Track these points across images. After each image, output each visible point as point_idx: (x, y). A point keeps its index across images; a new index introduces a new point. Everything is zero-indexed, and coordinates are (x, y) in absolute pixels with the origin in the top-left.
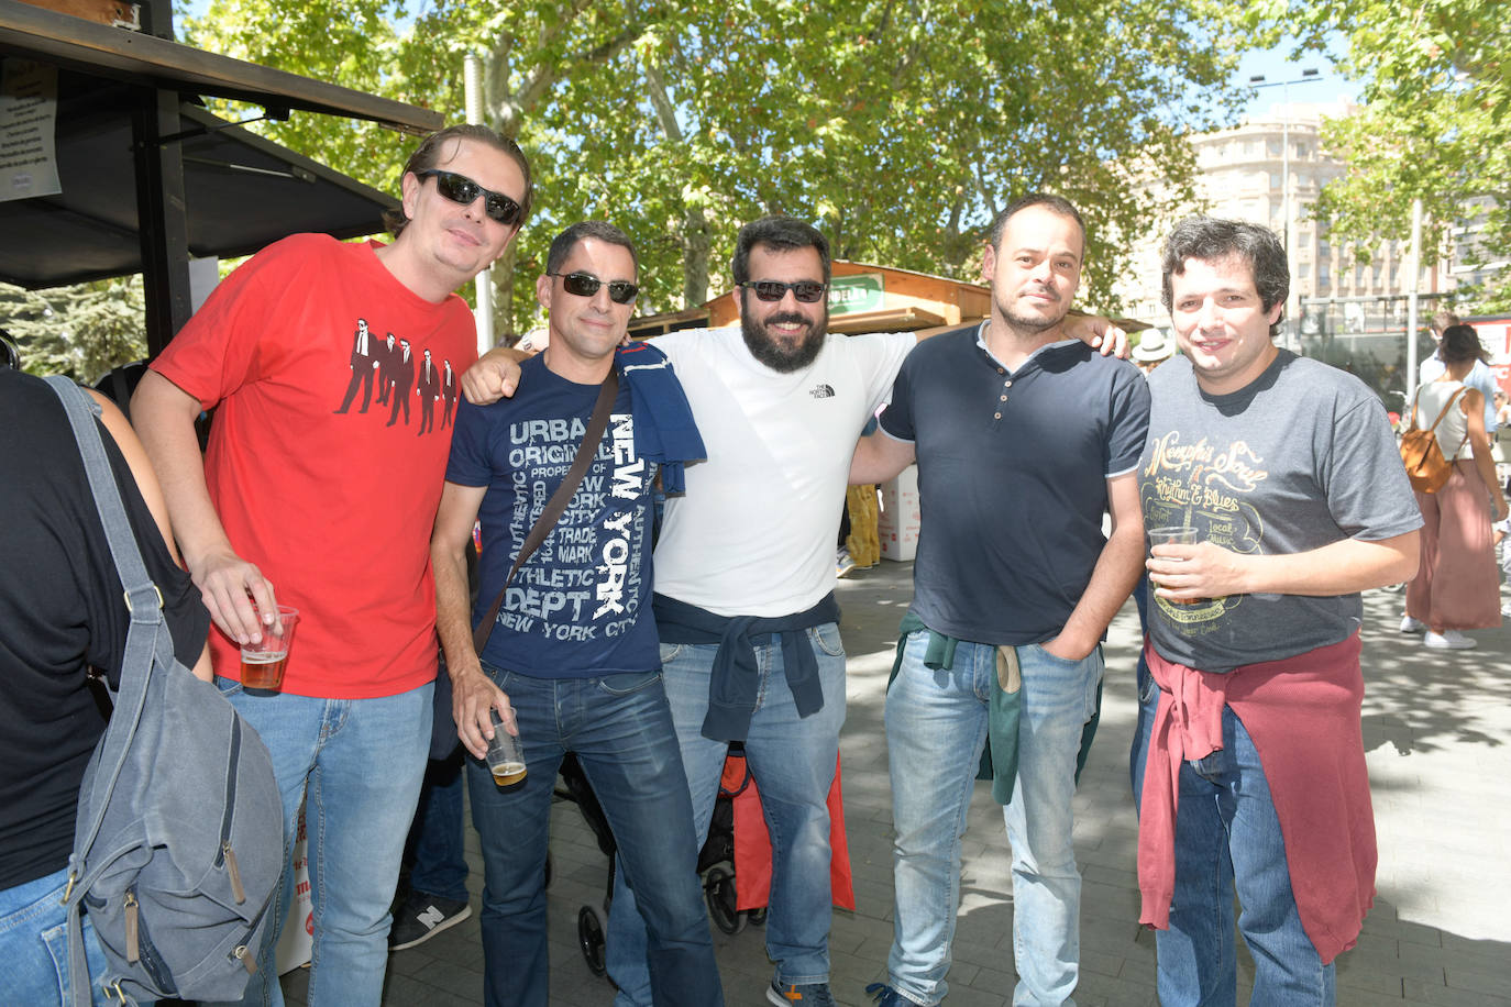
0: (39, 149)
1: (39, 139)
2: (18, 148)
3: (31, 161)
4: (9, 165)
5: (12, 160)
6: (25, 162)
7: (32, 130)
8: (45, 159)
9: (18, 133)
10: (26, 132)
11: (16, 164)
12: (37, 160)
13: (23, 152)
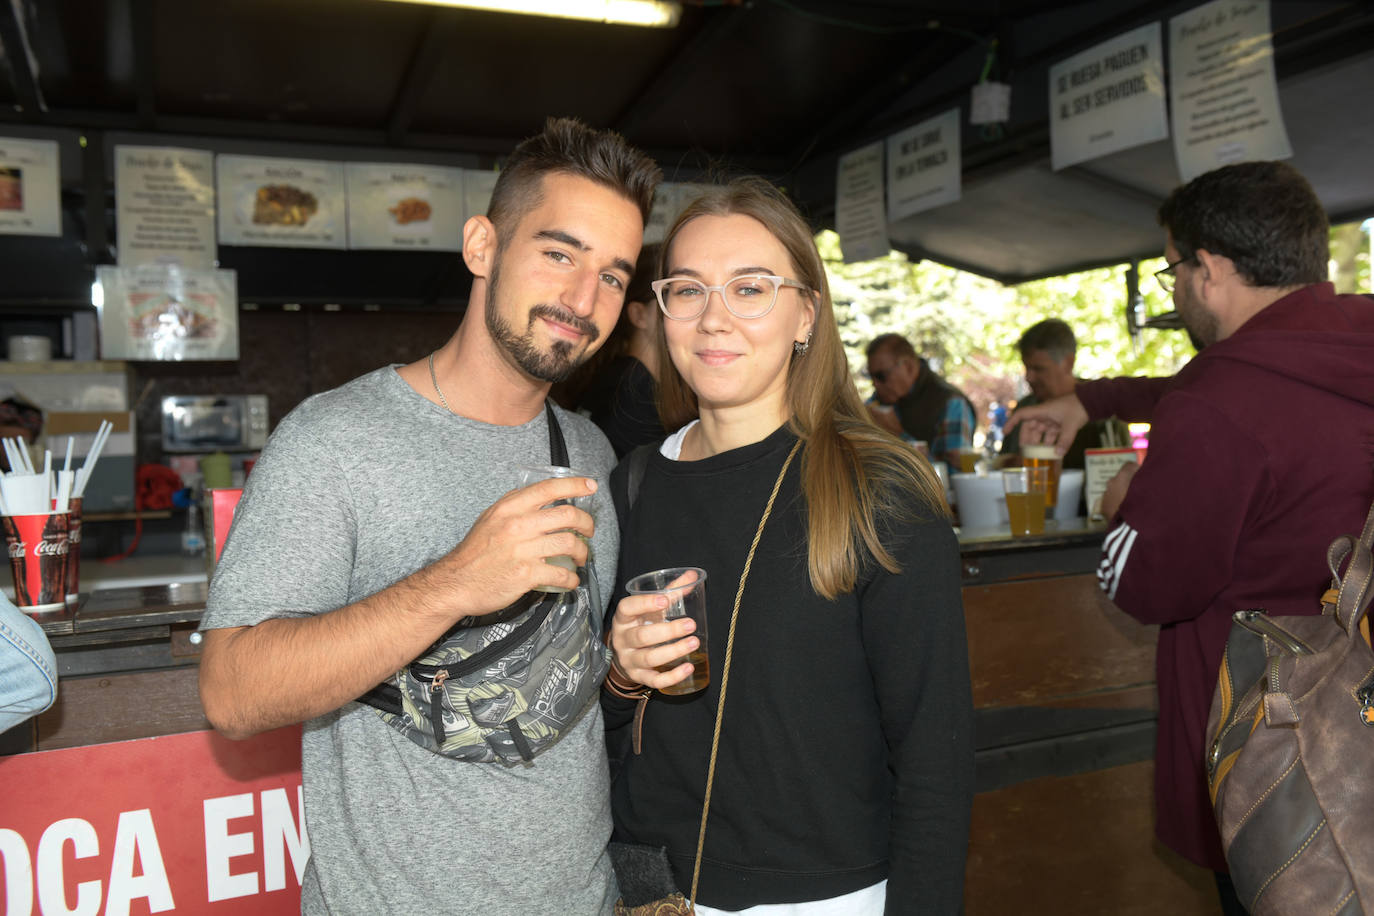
0: (1254, 113)
1: (1251, 101)
2: (1220, 116)
3: (1243, 128)
4: (1208, 137)
5: (1212, 131)
6: (1233, 131)
7: (1237, 92)
8: (1264, 123)
9: (1214, 100)
10: (1226, 96)
11: (1219, 135)
12: (1252, 126)
13: (1227, 120)
